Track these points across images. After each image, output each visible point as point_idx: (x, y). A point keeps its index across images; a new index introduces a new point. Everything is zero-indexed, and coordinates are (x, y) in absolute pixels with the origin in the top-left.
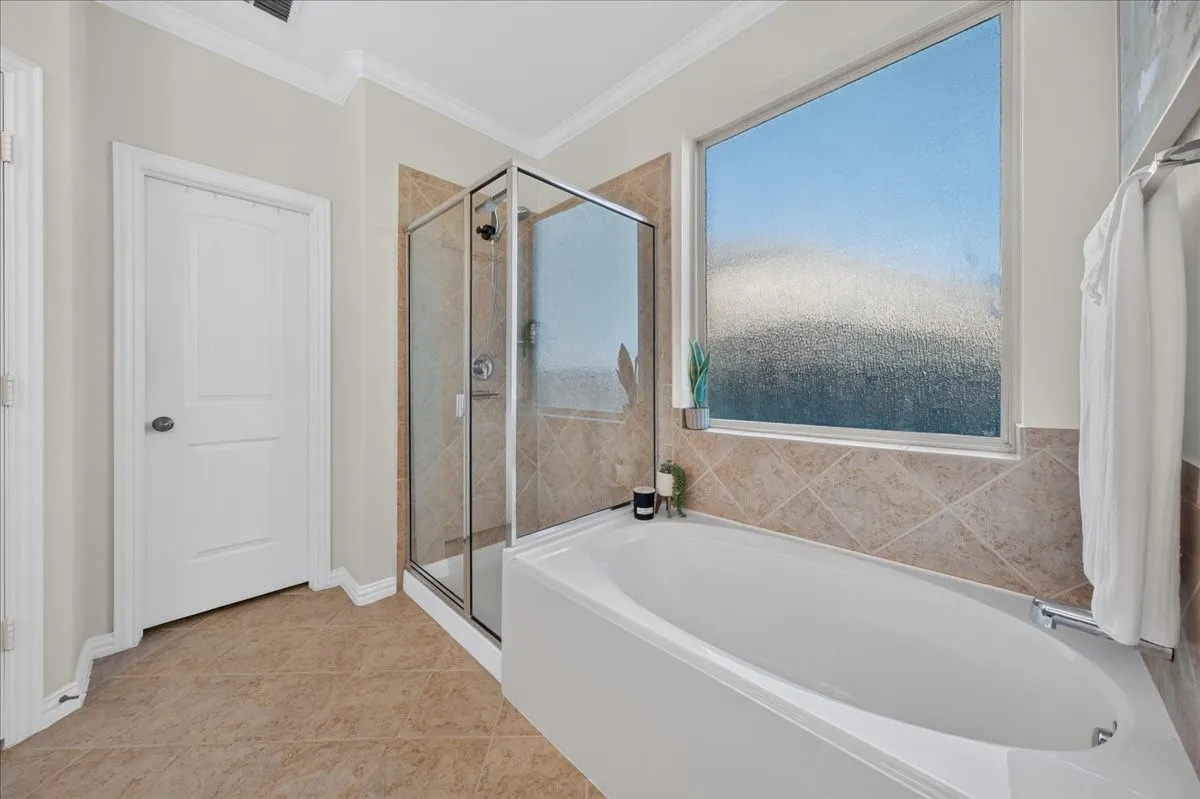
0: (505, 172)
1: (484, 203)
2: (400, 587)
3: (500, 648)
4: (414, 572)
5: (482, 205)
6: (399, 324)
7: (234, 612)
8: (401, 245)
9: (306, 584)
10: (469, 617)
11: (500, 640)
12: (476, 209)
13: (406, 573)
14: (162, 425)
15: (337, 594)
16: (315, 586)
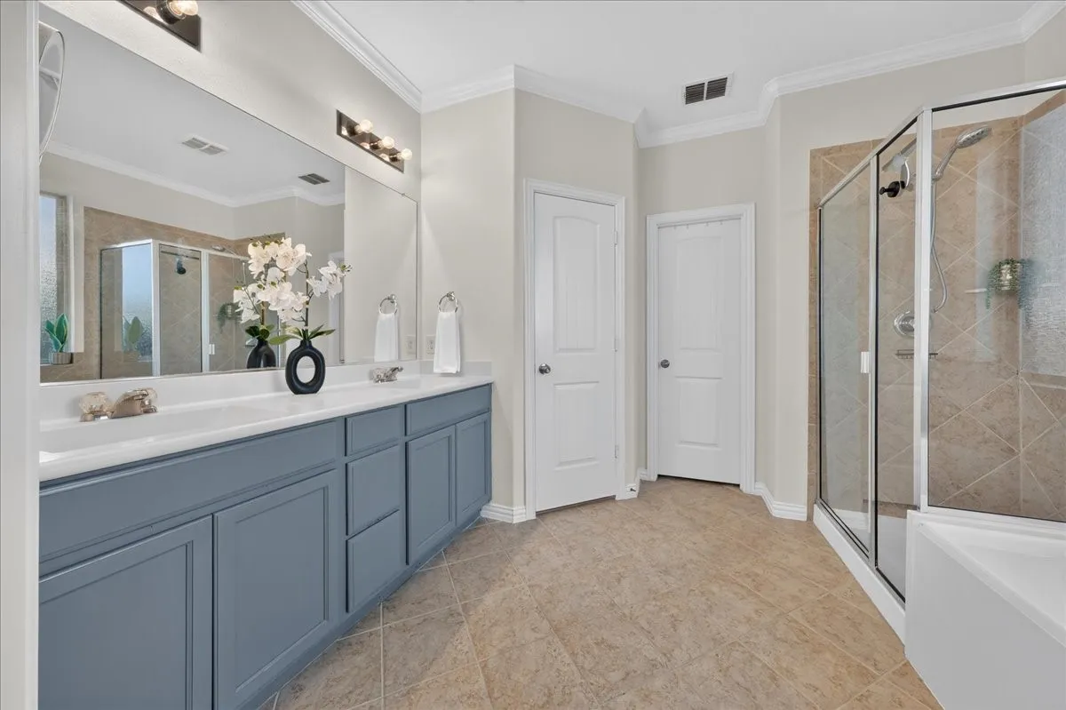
0: (915, 120)
1: (892, 160)
2: (810, 517)
3: (904, 608)
4: (824, 510)
5: (888, 164)
6: (810, 288)
7: (697, 484)
8: (812, 222)
9: (738, 485)
10: (875, 568)
11: (904, 599)
12: (884, 168)
13: (815, 506)
14: (665, 364)
15: (758, 500)
16: (745, 488)
